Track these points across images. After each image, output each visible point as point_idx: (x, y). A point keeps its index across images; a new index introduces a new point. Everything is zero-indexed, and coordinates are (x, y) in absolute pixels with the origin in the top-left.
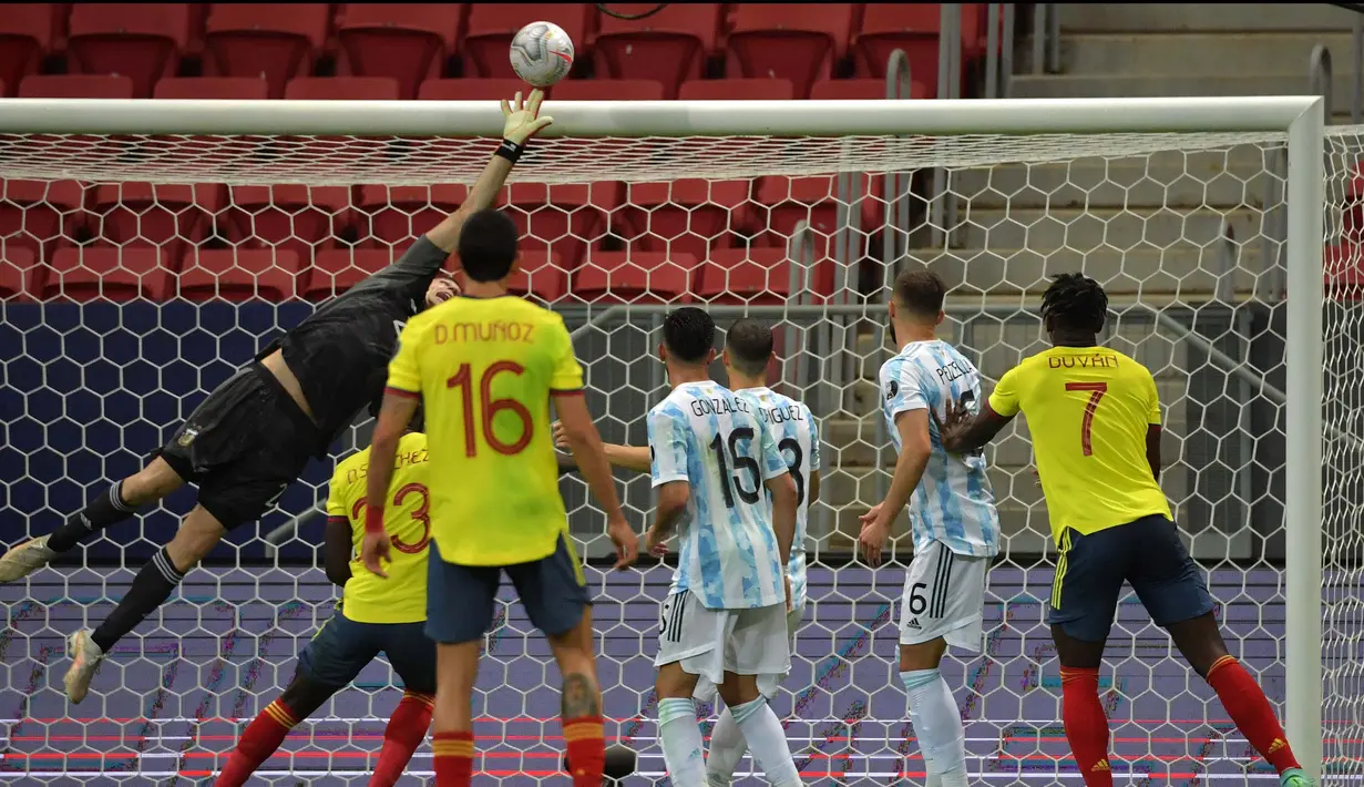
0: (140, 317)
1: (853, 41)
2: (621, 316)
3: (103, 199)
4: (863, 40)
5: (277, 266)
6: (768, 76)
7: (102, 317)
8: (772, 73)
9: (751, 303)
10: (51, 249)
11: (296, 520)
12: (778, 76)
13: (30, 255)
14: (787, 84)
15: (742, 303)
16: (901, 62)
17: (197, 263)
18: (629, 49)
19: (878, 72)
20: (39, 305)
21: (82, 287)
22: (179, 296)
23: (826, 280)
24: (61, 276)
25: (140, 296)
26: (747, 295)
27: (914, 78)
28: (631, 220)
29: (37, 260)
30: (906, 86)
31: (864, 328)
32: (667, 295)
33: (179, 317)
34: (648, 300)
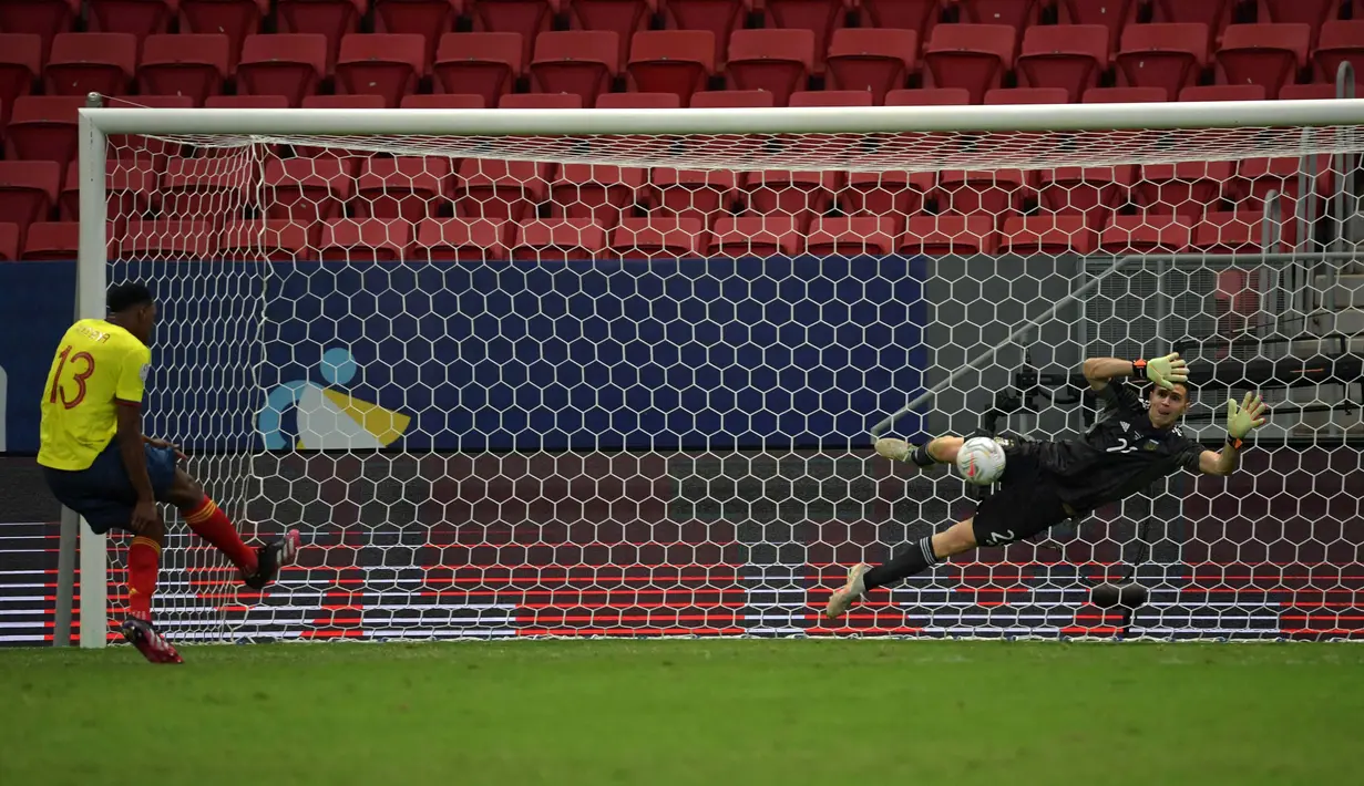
0: (778, 268)
1: (1311, 55)
2: (1139, 263)
3: (751, 181)
4: (1319, 54)
5: (880, 230)
6: (1248, 83)
7: (749, 267)
8: (1249, 80)
9: (1237, 252)
10: (713, 219)
11: (892, 417)
12: (1254, 82)
13: (699, 222)
14: (1260, 88)
15: (1231, 252)
16: (1347, 70)
17: (821, 228)
18: (1141, 65)
19: (1330, 78)
20: (704, 260)
21: (736, 246)
22: (807, 252)
23: (1291, 233)
24: (720, 238)
25: (778, 252)
26: (1234, 246)
27: (1357, 81)
28: (1145, 192)
29: (703, 228)
30: (1352, 88)
31: (1321, 270)
32: (1174, 247)
33: (806, 268)
34: (1159, 251)
